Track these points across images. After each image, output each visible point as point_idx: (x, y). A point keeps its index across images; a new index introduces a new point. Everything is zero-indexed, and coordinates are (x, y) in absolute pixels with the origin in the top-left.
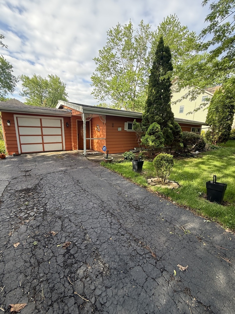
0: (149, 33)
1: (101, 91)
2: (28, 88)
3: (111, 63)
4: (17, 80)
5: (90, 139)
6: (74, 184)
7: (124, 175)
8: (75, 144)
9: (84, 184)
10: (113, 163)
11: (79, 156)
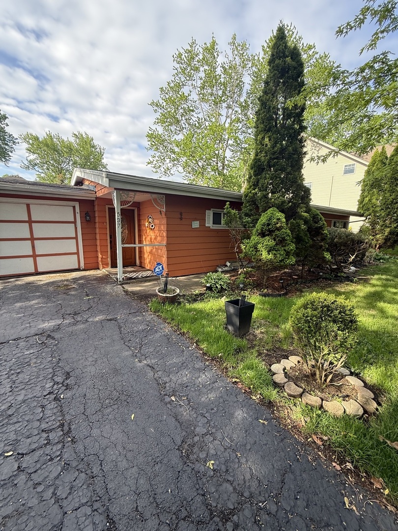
0: (246, 57)
1: (164, 159)
2: (35, 155)
3: (181, 111)
4: (17, 141)
5: (137, 245)
6: (45, 396)
7: (205, 345)
8: (104, 257)
9: (77, 395)
10: (179, 303)
11: (107, 283)
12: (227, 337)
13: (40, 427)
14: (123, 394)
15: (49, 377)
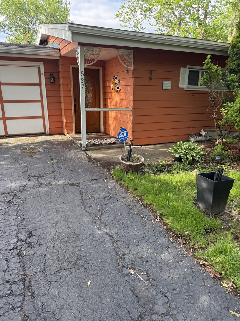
2: (5, 16)
5: (102, 109)
6: (10, 250)
7: (170, 220)
8: (68, 122)
9: (38, 254)
10: (144, 173)
11: (71, 149)
12: (196, 214)
13: (5, 278)
14: (81, 259)
15: (13, 233)
